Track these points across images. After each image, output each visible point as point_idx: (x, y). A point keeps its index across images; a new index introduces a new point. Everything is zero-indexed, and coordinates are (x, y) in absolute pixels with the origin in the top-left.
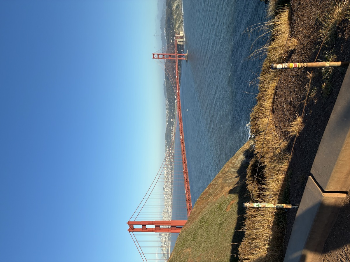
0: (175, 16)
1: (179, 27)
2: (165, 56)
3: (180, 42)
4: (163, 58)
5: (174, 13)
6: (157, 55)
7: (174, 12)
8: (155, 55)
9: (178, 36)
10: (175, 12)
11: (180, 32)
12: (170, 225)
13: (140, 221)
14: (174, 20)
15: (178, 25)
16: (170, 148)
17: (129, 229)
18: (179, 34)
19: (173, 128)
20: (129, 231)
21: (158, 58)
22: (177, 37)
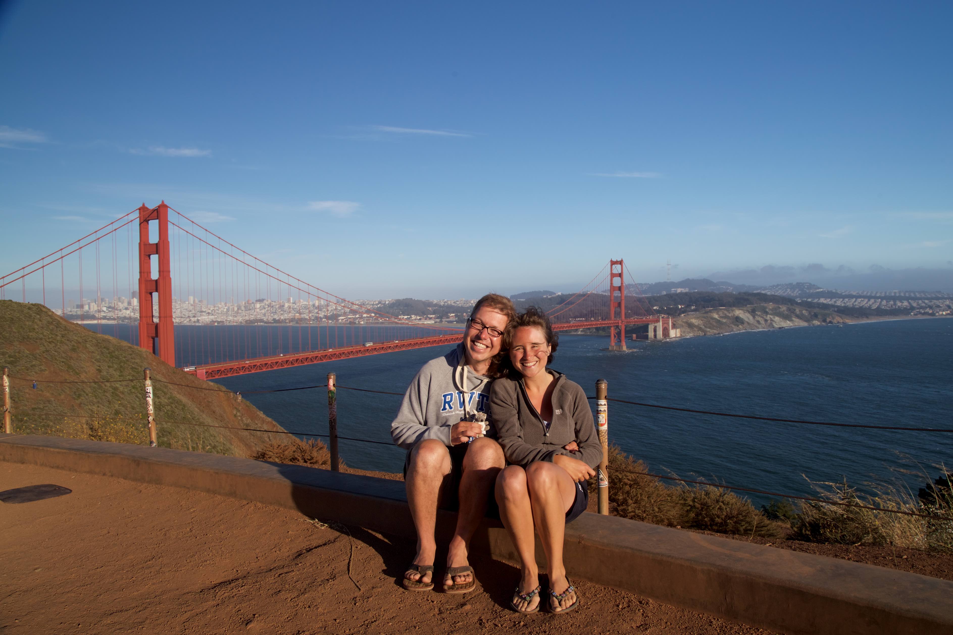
0: (716, 316)
1: (691, 326)
2: (617, 293)
3: (655, 331)
4: (613, 288)
5: (723, 313)
6: (620, 272)
7: (726, 312)
8: (619, 266)
9: (668, 324)
10: (726, 314)
11: (678, 330)
12: (160, 320)
13: (170, 239)
14: (706, 313)
15: (696, 324)
16: (375, 313)
17: (147, 208)
18: (674, 327)
19: (430, 318)
20: (140, 209)
21: (613, 275)
22: (665, 323)
